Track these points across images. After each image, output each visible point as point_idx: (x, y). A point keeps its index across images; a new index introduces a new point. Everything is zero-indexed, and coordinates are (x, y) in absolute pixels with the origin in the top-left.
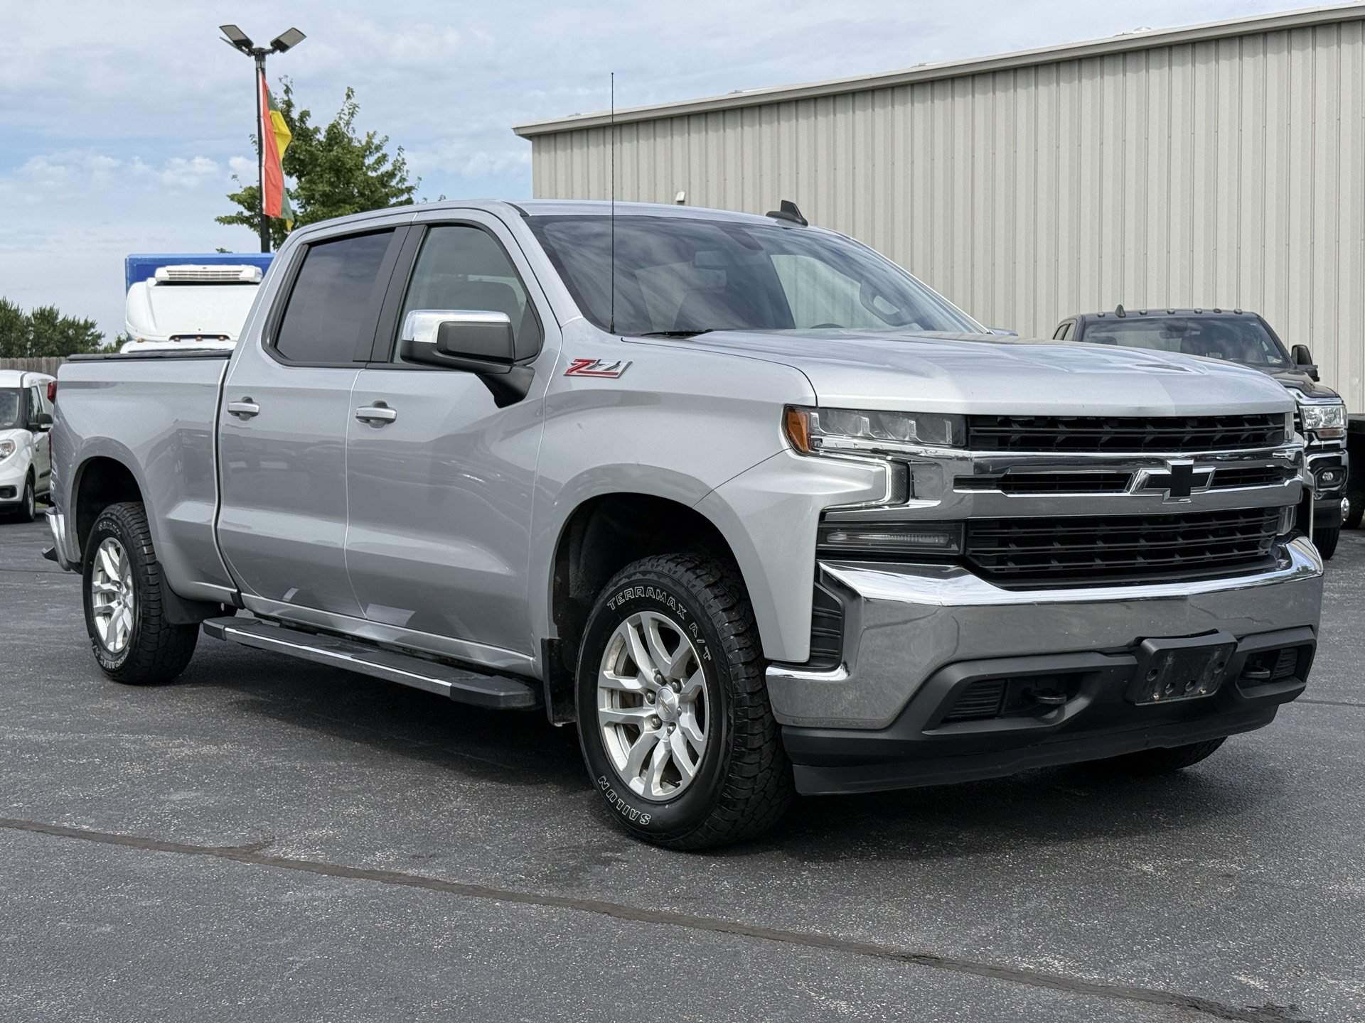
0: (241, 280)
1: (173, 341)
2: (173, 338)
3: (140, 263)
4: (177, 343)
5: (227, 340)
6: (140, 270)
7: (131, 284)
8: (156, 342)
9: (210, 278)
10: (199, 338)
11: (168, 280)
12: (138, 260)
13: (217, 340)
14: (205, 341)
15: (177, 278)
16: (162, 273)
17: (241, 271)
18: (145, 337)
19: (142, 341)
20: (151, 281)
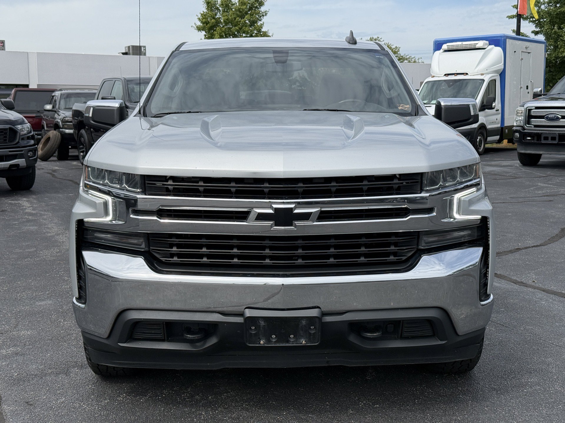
0: (477, 47)
1: (445, 76)
2: (445, 75)
3: (439, 42)
4: (447, 77)
5: (467, 75)
6: (438, 46)
7: (435, 52)
8: (438, 77)
9: (464, 48)
10: (456, 75)
11: (447, 49)
12: (438, 41)
13: (463, 75)
14: (458, 76)
15: (451, 48)
16: (445, 47)
17: (477, 44)
18: (435, 75)
19: (434, 77)
20: (441, 51)
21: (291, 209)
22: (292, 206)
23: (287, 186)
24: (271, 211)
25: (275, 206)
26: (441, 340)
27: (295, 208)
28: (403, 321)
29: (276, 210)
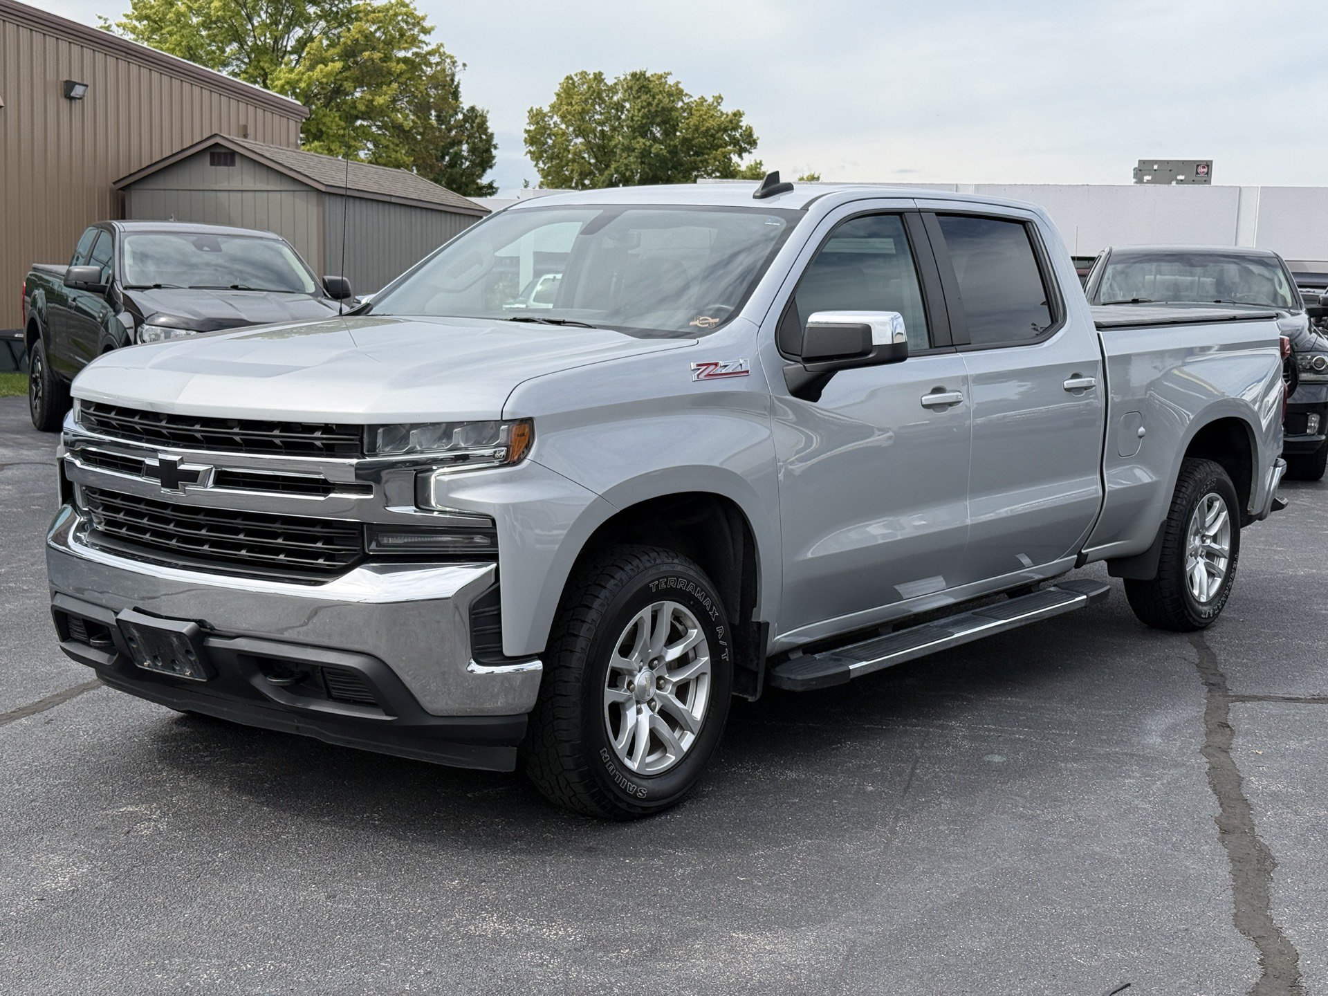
21: (174, 463)
22: (176, 458)
23: (180, 427)
24: (156, 463)
25: (161, 456)
26: (387, 714)
27: (182, 461)
28: (322, 667)
29: (161, 461)
